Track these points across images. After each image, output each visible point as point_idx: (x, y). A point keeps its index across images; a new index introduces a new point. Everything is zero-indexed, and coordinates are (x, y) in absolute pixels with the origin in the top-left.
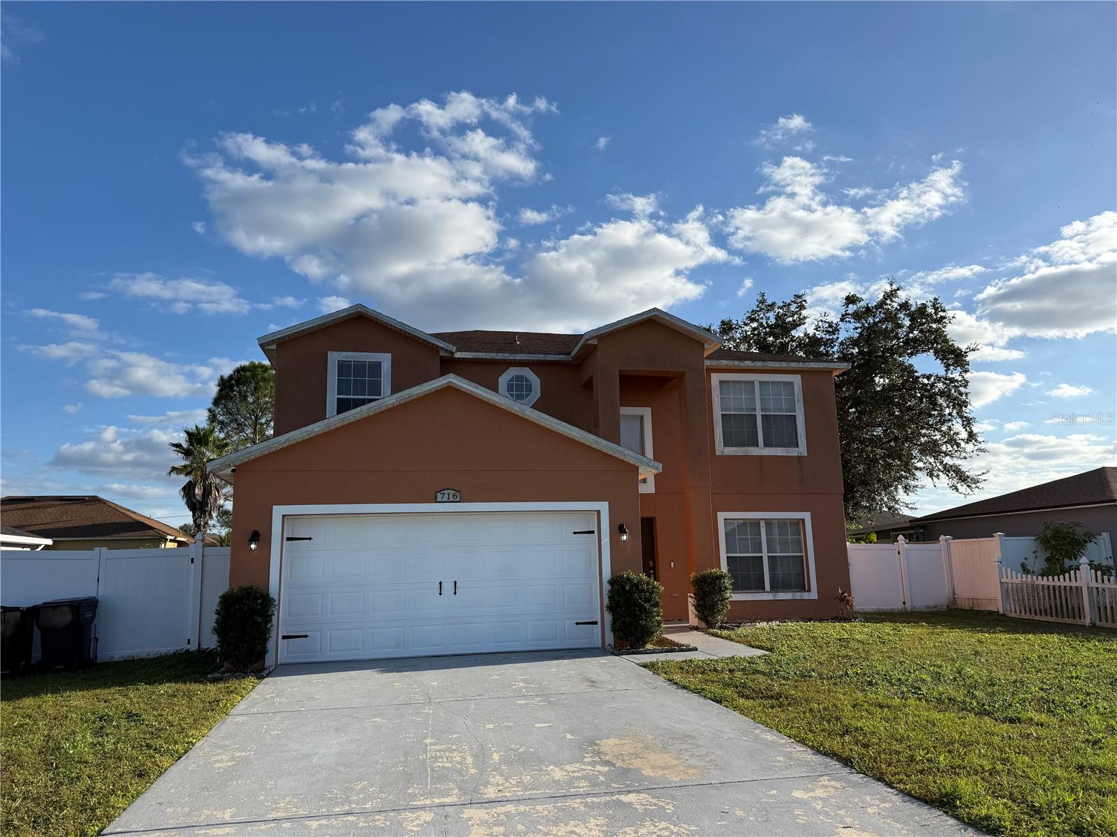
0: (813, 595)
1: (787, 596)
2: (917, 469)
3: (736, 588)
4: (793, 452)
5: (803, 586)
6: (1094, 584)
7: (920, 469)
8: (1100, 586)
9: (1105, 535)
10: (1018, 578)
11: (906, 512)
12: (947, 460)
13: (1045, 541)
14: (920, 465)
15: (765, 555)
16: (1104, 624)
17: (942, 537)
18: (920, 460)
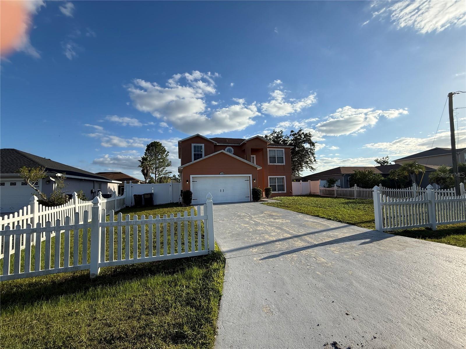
0: (285, 192)
1: (281, 192)
2: (303, 167)
3: (273, 191)
4: (283, 164)
5: (283, 190)
6: (337, 189)
7: (304, 167)
8: (338, 189)
9: (339, 180)
10: (323, 188)
11: (301, 176)
12: (310, 165)
13: (328, 181)
14: (304, 166)
15: (277, 184)
16: (338, 196)
17: (309, 181)
18: (304, 165)
